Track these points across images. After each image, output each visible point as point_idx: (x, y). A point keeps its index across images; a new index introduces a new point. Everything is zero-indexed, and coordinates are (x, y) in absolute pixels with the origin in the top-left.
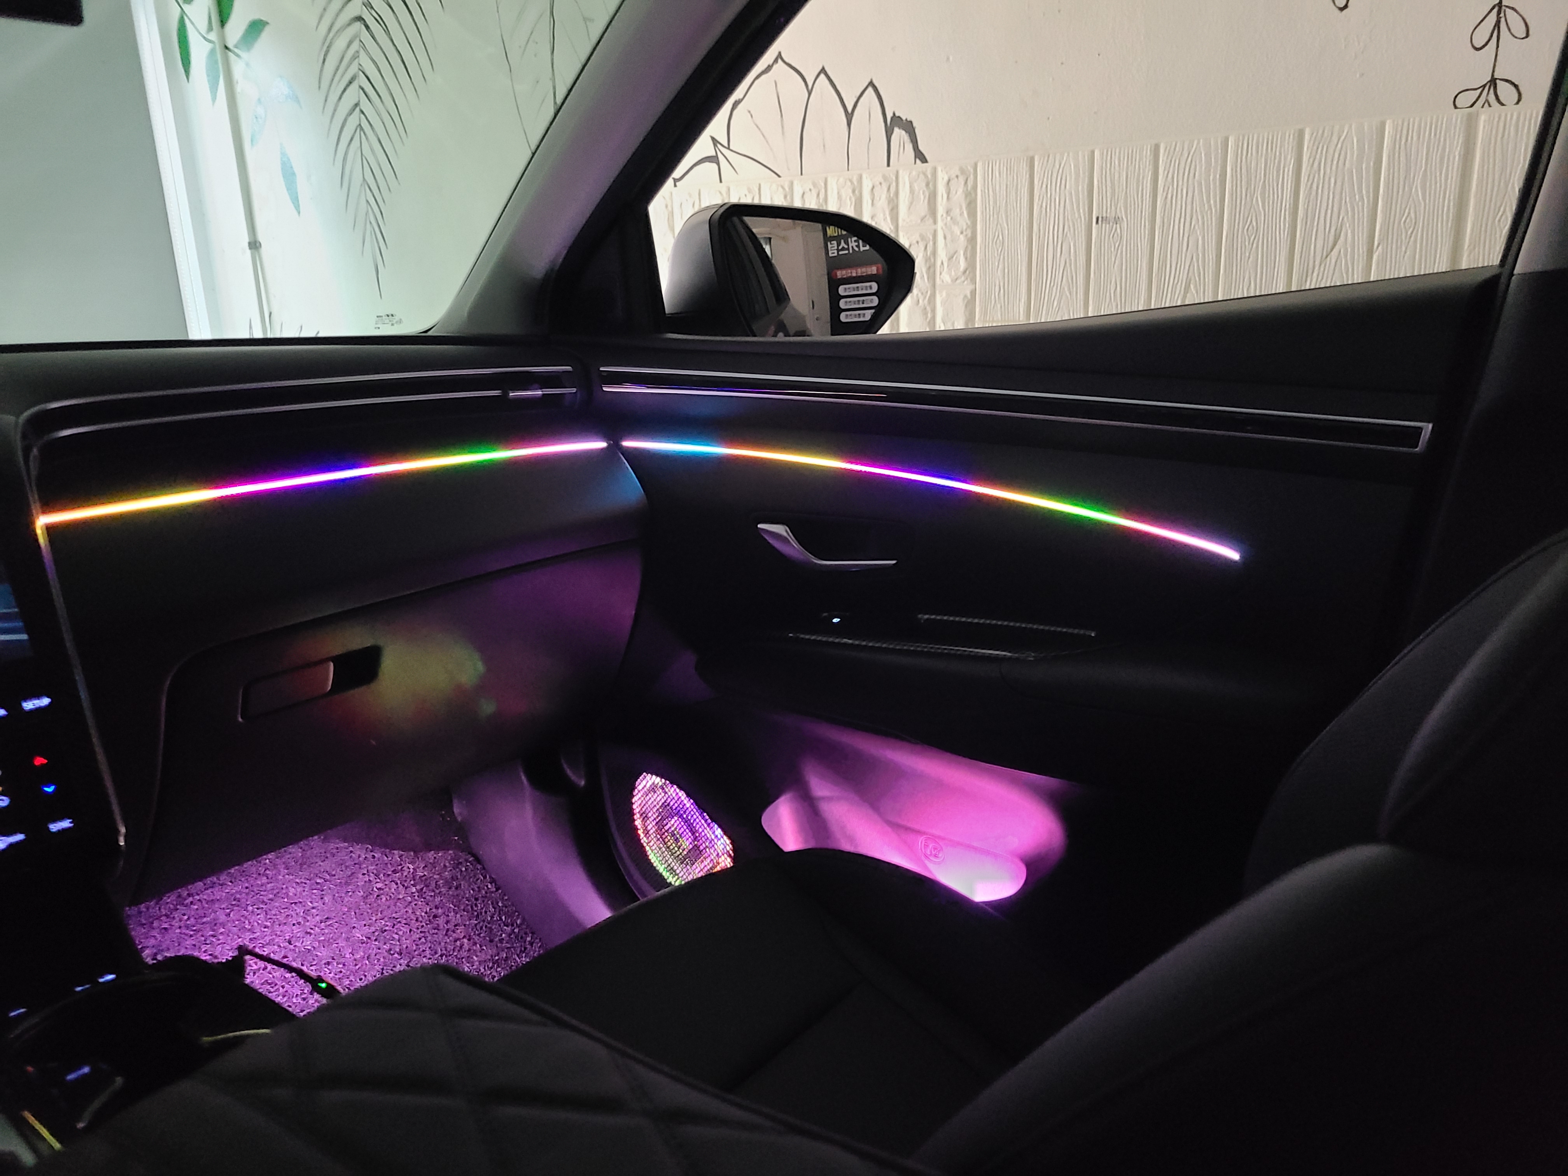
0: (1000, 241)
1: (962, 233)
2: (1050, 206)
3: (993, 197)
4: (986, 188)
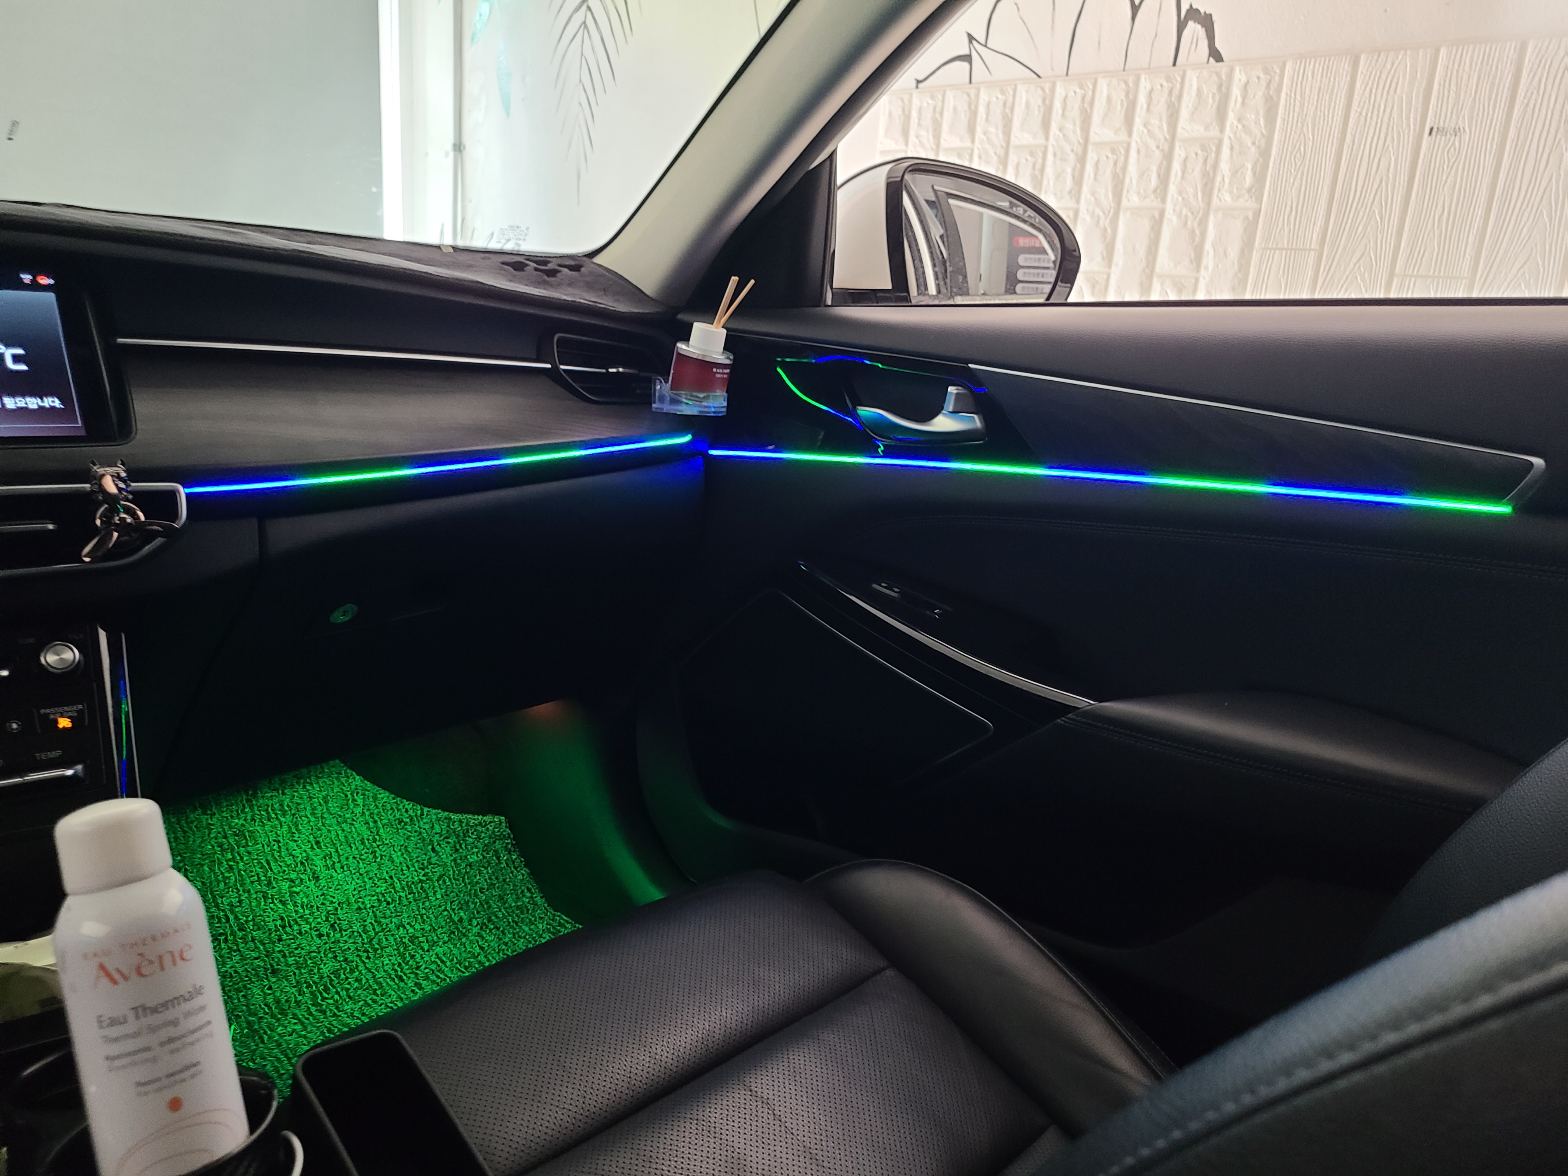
0: (1301, 154)
1: (1254, 143)
2: (1372, 113)
3: (1300, 102)
4: (1293, 91)
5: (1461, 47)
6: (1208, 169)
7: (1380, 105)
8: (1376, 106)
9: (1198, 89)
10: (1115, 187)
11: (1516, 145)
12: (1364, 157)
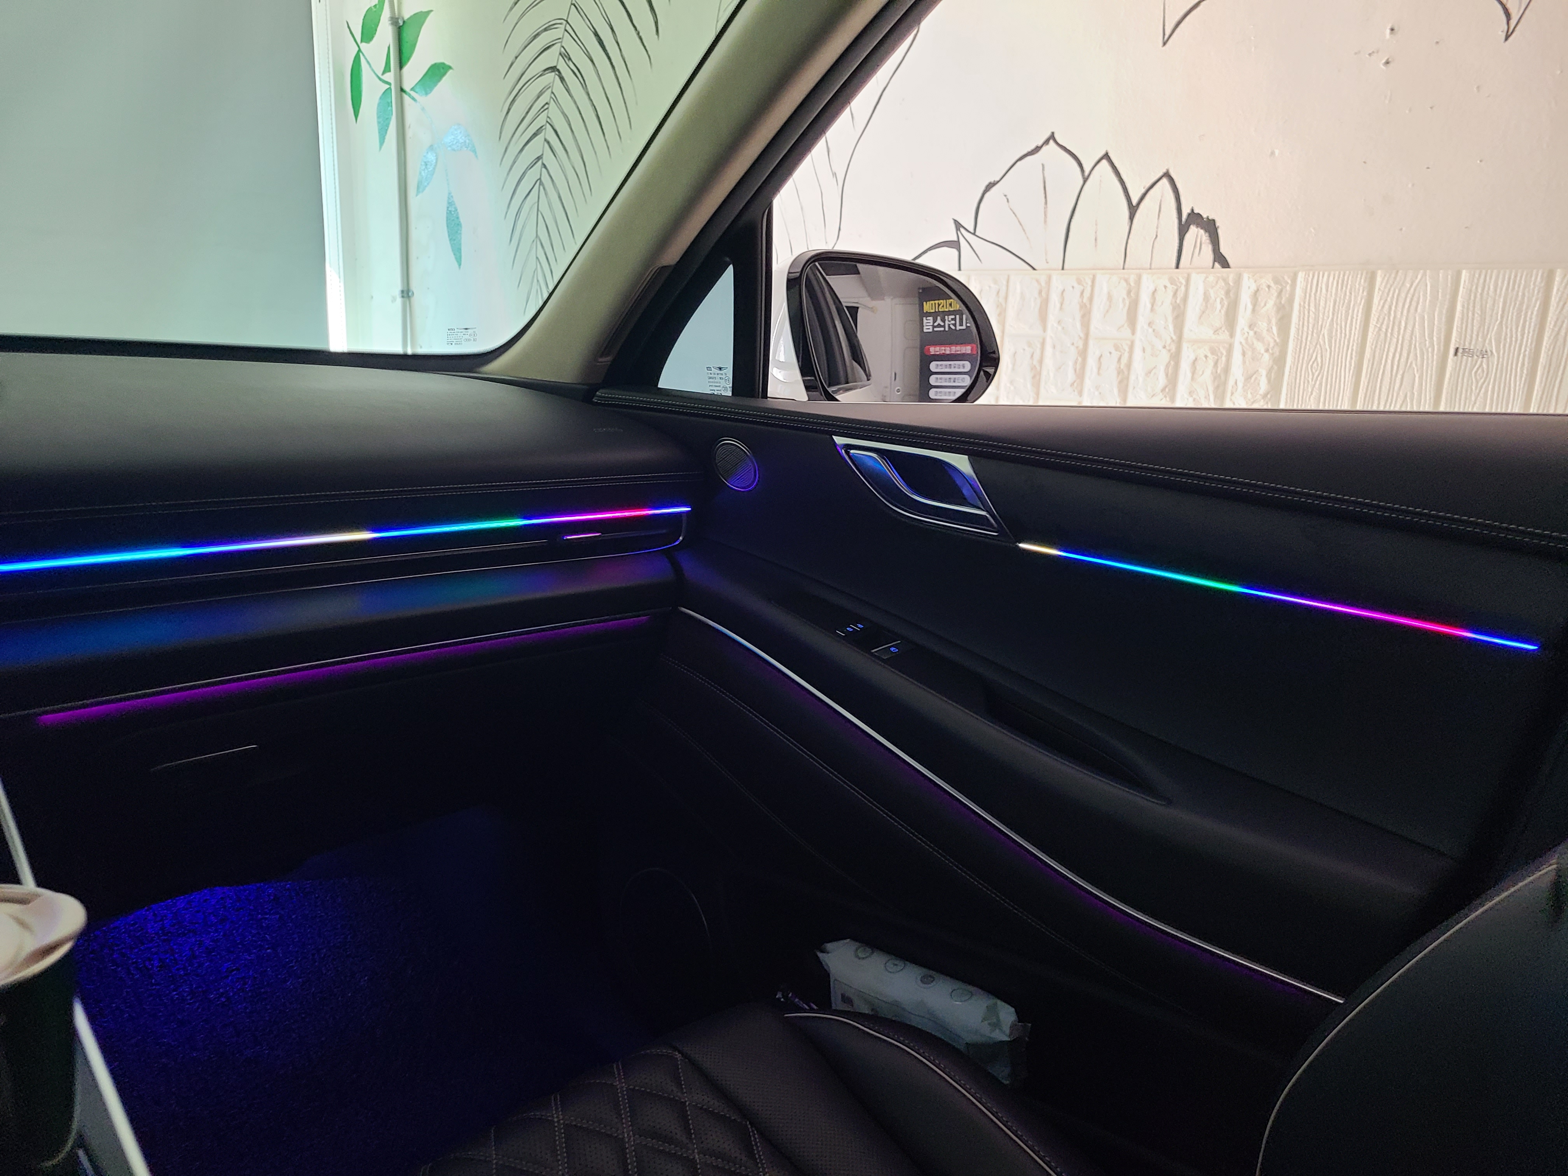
0: (1318, 365)
1: (1267, 351)
2: (1392, 330)
3: (1315, 314)
4: (1307, 303)
5: (1484, 272)
6: (1219, 372)
7: (1400, 322)
8: (1397, 323)
9: (1205, 293)
10: (1120, 382)
11: (1548, 372)
12: (1386, 372)
